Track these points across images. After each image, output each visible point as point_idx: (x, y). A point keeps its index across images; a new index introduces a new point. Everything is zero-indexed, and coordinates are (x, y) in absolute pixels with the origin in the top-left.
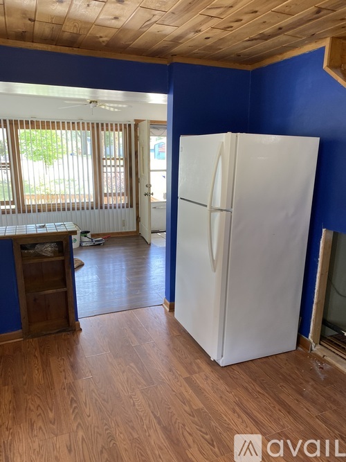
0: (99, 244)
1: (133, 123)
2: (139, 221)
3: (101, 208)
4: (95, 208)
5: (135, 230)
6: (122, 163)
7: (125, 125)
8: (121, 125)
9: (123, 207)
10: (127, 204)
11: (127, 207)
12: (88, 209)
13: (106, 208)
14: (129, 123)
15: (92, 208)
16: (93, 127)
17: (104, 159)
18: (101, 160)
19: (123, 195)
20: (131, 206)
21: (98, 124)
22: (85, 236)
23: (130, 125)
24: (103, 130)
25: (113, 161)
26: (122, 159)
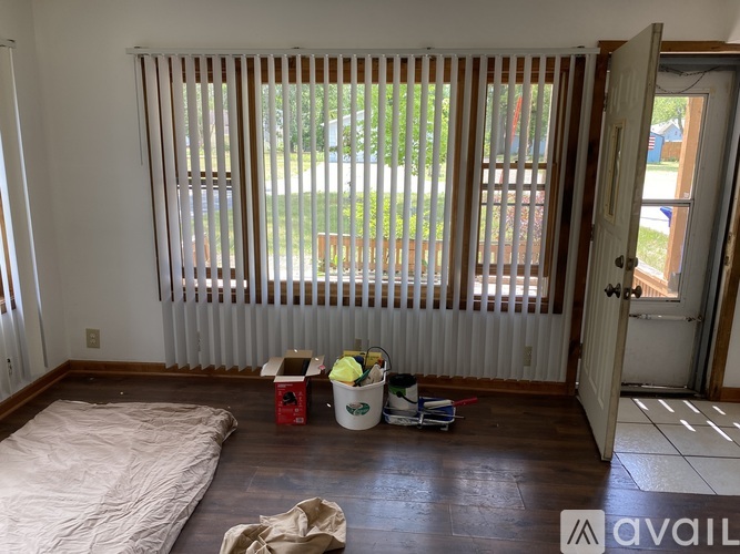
0: (436, 428)
1: (592, 53)
2: (580, 355)
3: (463, 306)
4: (443, 305)
5: (562, 379)
6: (541, 177)
7: (565, 61)
8: (550, 61)
9: (531, 309)
10: (545, 301)
11: (544, 310)
12: (423, 305)
13: (477, 307)
14: (581, 52)
15: (437, 305)
16: (462, 72)
17: (486, 166)
18: (477, 167)
19: (535, 272)
20: (558, 309)
21: (476, 61)
22: (400, 395)
23: (581, 60)
24: (490, 79)
25: (513, 173)
26: (542, 166)
